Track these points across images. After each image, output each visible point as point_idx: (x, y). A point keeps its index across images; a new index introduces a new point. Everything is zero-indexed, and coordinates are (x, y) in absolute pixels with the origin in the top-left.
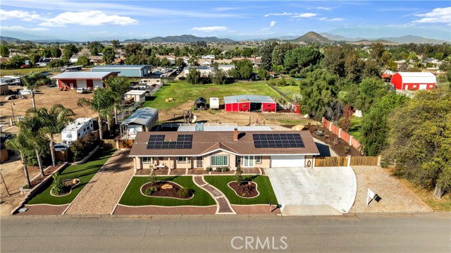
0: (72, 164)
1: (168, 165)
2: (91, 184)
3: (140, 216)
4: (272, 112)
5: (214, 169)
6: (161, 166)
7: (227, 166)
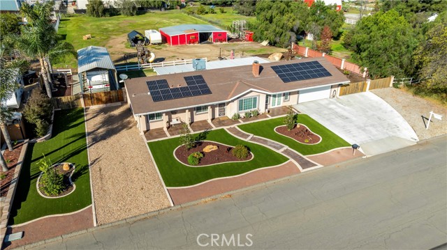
0: (38, 141)
1: (183, 120)
2: (96, 166)
3: (214, 197)
4: (224, 43)
5: (242, 115)
6: (174, 122)
7: (256, 109)
